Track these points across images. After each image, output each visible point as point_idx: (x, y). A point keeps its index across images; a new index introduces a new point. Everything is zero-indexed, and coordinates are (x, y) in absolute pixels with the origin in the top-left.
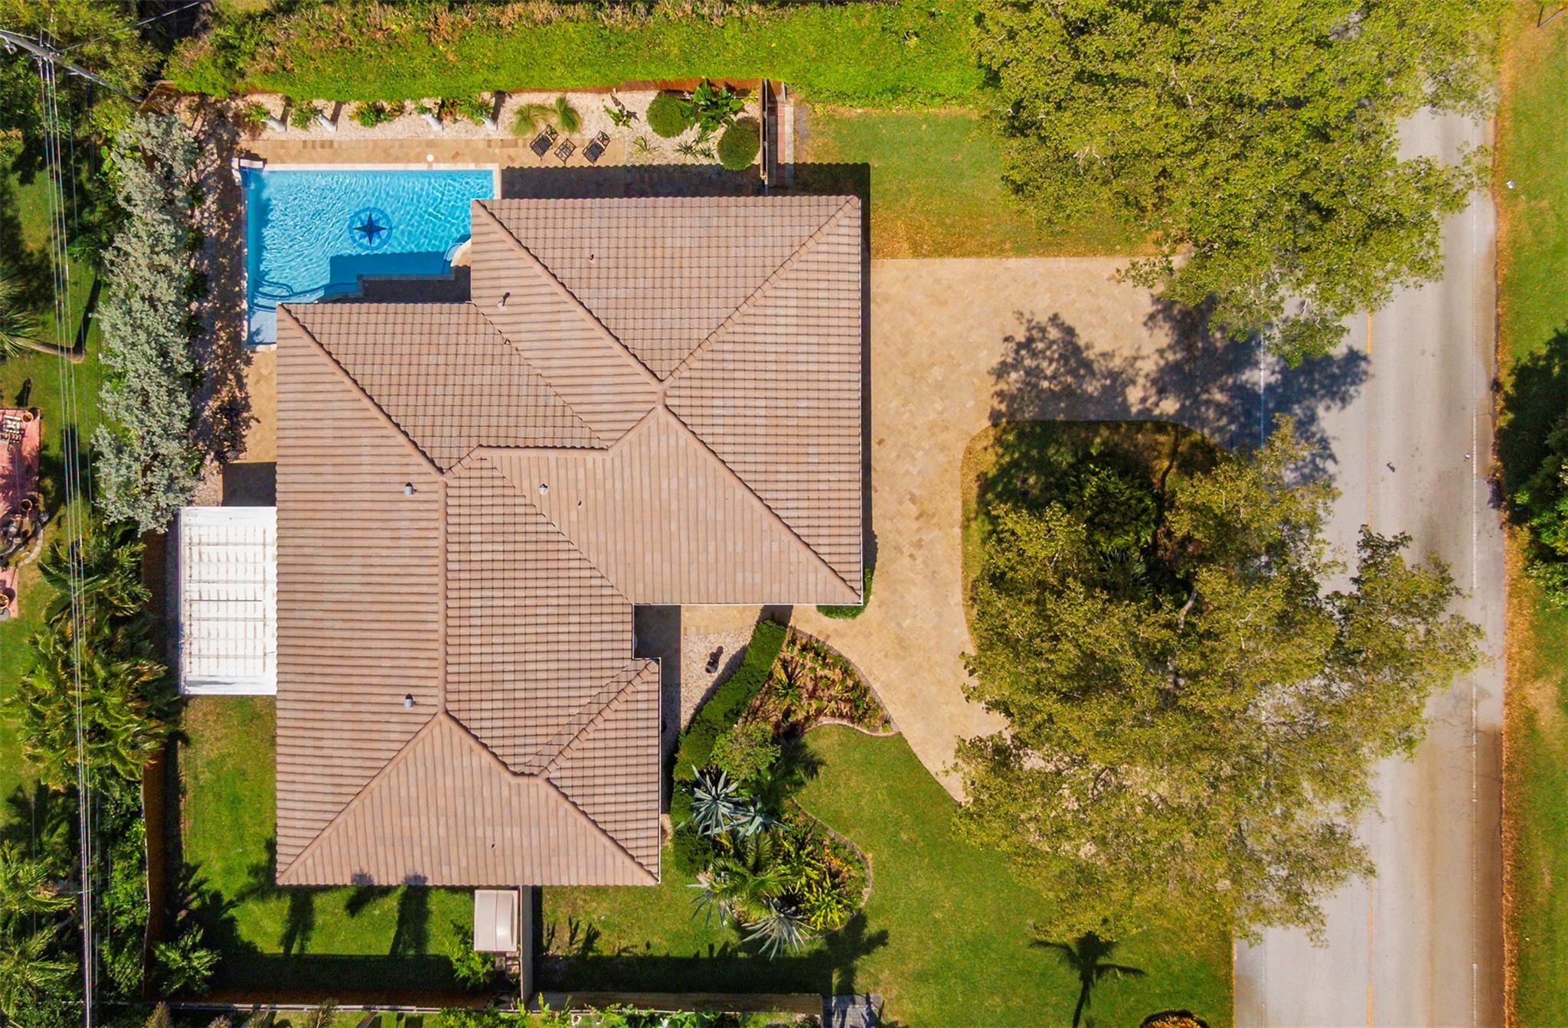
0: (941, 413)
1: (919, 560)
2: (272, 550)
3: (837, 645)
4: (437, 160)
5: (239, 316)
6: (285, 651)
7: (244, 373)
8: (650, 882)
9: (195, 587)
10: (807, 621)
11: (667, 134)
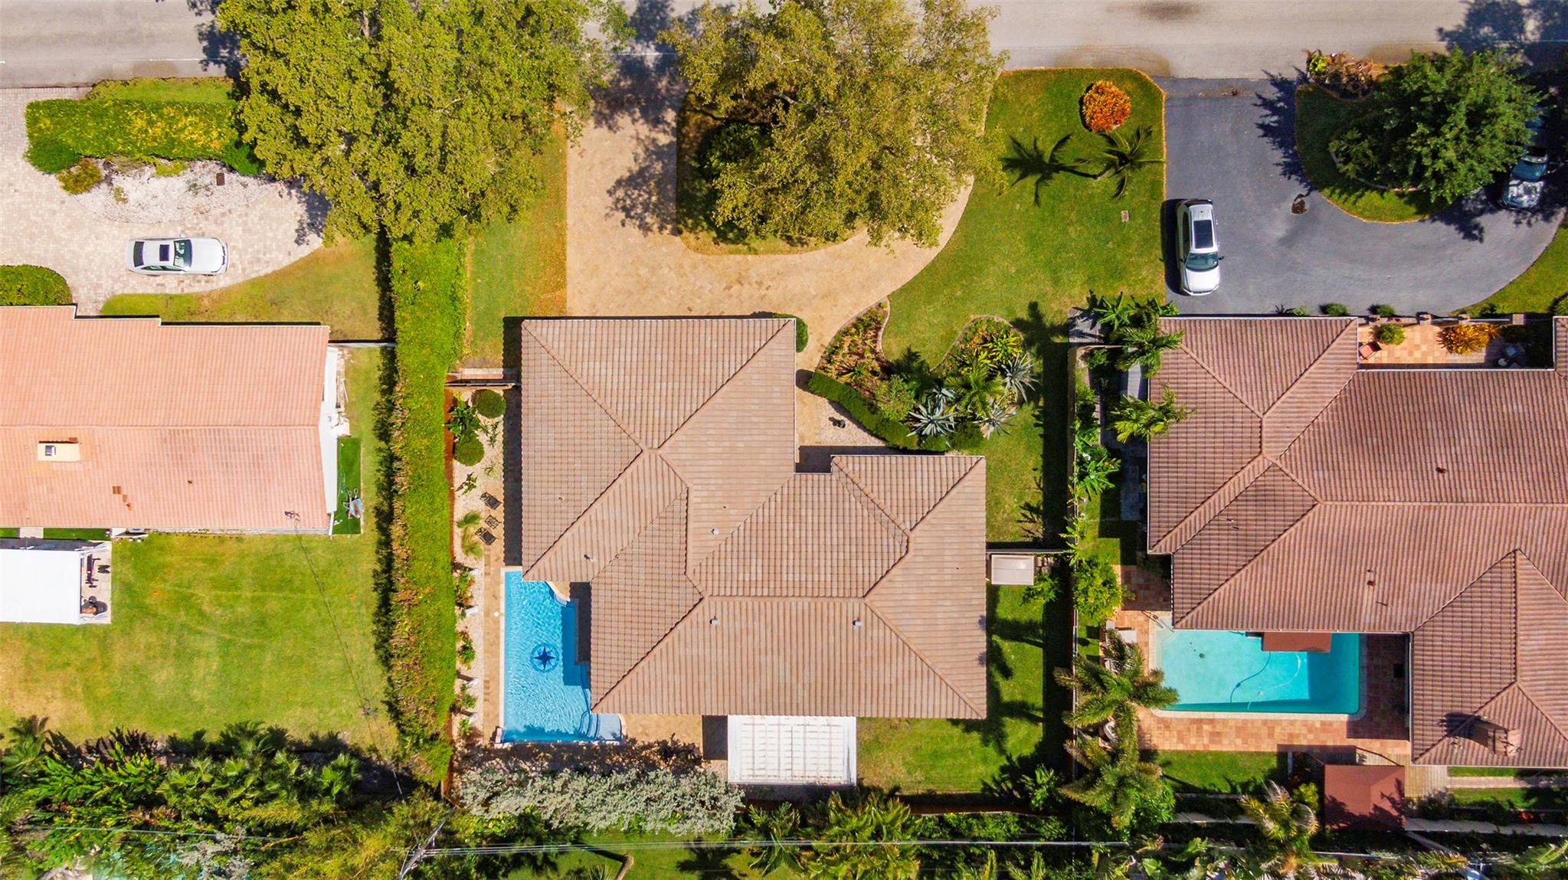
0: (671, 269)
1: (770, 283)
2: (758, 717)
3: (828, 340)
4: (498, 610)
5: (603, 747)
6: (825, 711)
7: (642, 744)
8: (983, 462)
9: (783, 773)
10: (810, 359)
11: (482, 453)
